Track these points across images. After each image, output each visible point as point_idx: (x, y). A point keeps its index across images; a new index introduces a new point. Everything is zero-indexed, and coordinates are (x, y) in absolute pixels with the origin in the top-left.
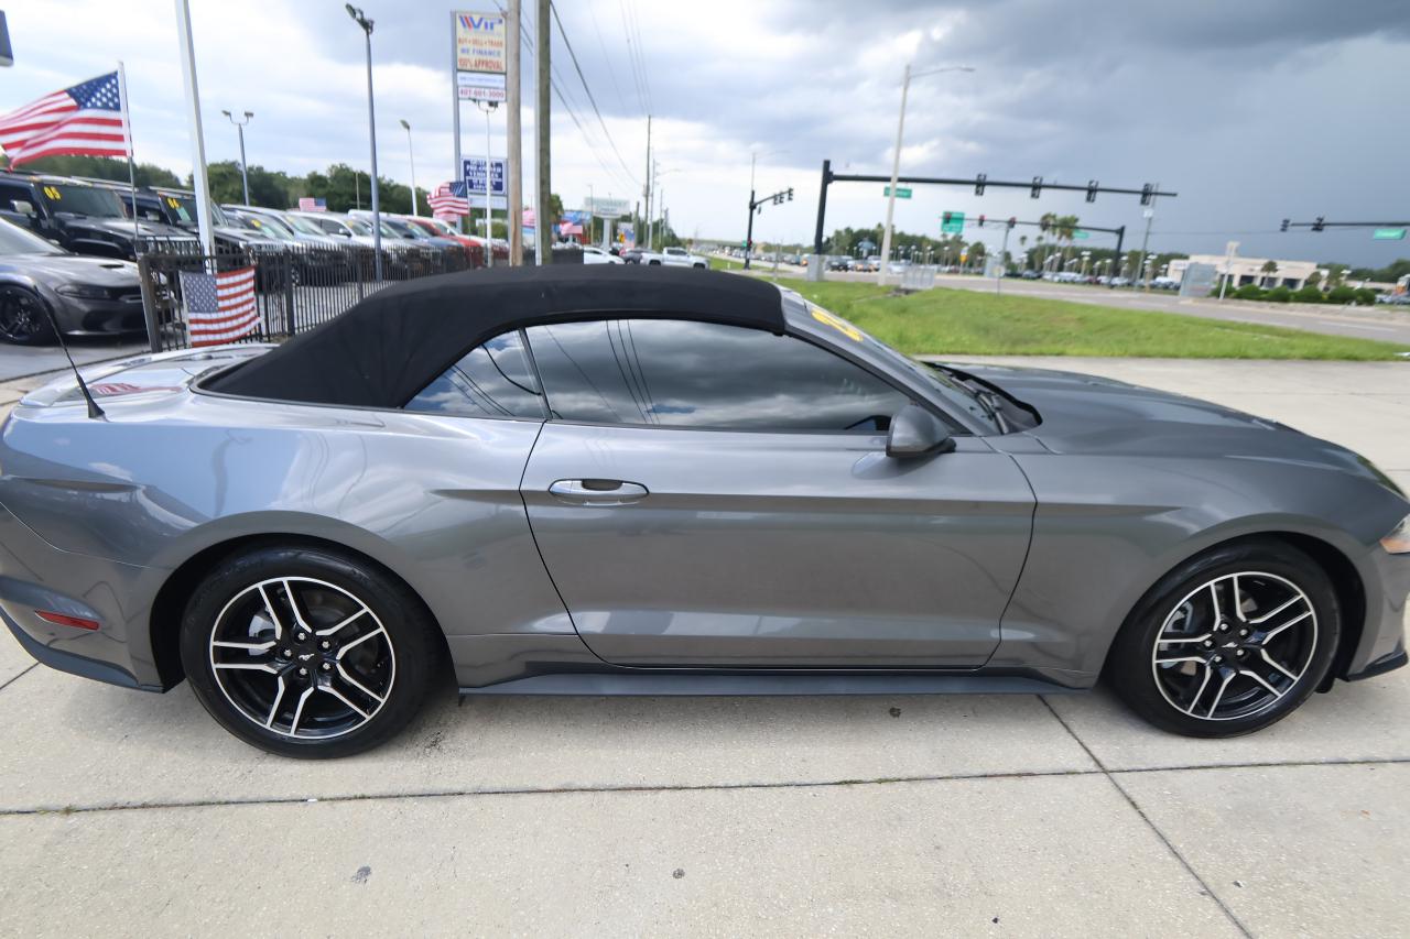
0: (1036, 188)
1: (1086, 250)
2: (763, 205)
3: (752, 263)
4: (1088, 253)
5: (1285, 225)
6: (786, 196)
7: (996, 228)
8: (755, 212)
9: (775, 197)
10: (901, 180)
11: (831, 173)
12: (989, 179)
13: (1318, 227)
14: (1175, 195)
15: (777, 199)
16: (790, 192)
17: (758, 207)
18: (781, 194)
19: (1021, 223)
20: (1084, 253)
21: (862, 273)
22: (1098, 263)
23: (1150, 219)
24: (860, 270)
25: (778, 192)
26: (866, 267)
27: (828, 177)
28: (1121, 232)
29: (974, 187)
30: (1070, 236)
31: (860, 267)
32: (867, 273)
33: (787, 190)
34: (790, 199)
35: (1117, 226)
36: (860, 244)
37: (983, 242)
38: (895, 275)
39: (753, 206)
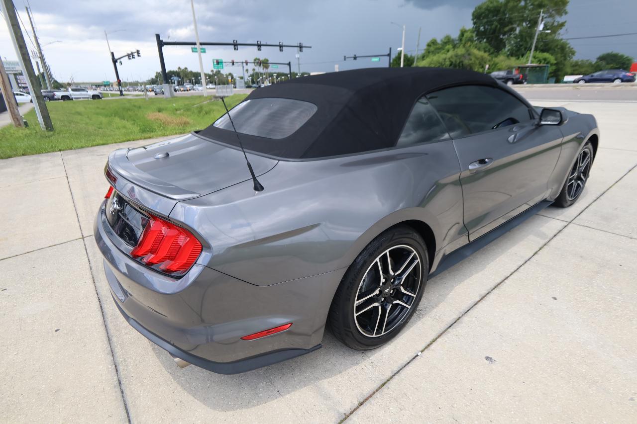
0: (259, 46)
1: (275, 73)
2: (122, 60)
3: (124, 93)
4: (276, 75)
5: (345, 58)
6: (136, 55)
7: (238, 66)
8: (118, 64)
9: (128, 55)
10: (201, 44)
11: (162, 41)
12: (238, 42)
13: (355, 58)
14: (310, 47)
15: (130, 56)
16: (138, 52)
17: (118, 61)
18: (132, 54)
19: (250, 63)
20: (274, 75)
21: (183, 92)
22: (279, 79)
23: (298, 58)
24: (183, 91)
25: (130, 53)
26: (185, 89)
27: (161, 44)
28: (289, 64)
29: (233, 46)
30: (267, 67)
31: (182, 89)
32: (186, 92)
33: (136, 51)
34: (138, 56)
35: (288, 62)
36: (172, 78)
37: (232, 73)
38: (200, 91)
39: (115, 61)
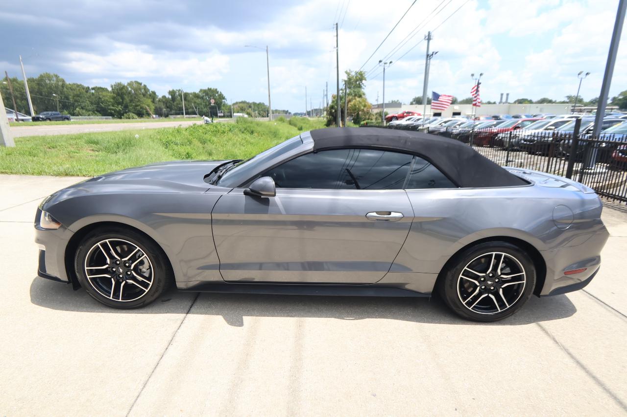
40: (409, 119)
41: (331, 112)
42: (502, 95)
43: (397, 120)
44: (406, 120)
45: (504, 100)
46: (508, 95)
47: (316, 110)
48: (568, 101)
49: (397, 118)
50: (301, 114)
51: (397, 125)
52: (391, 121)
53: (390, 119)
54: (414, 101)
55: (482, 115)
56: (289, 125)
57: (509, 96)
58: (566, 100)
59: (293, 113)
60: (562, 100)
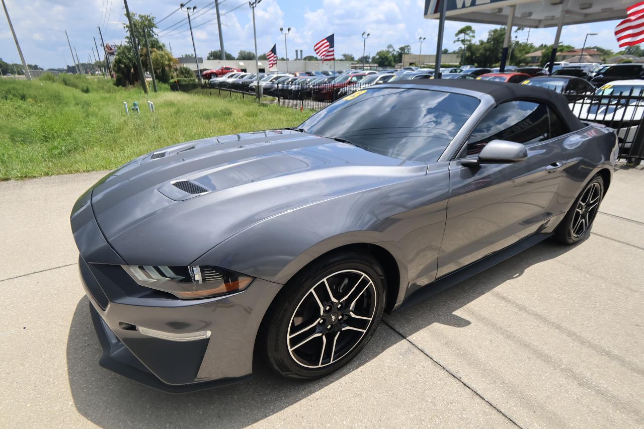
40: (232, 76)
41: (119, 68)
42: (297, 51)
43: (217, 77)
44: (229, 77)
45: (299, 57)
46: (301, 51)
47: (83, 65)
48: (344, 59)
49: (217, 75)
50: (61, 71)
51: (220, 83)
52: (211, 78)
53: (209, 76)
54: (211, 56)
55: (297, 71)
56: (65, 86)
57: (303, 53)
58: (342, 58)
59: (46, 69)
60: (340, 59)
